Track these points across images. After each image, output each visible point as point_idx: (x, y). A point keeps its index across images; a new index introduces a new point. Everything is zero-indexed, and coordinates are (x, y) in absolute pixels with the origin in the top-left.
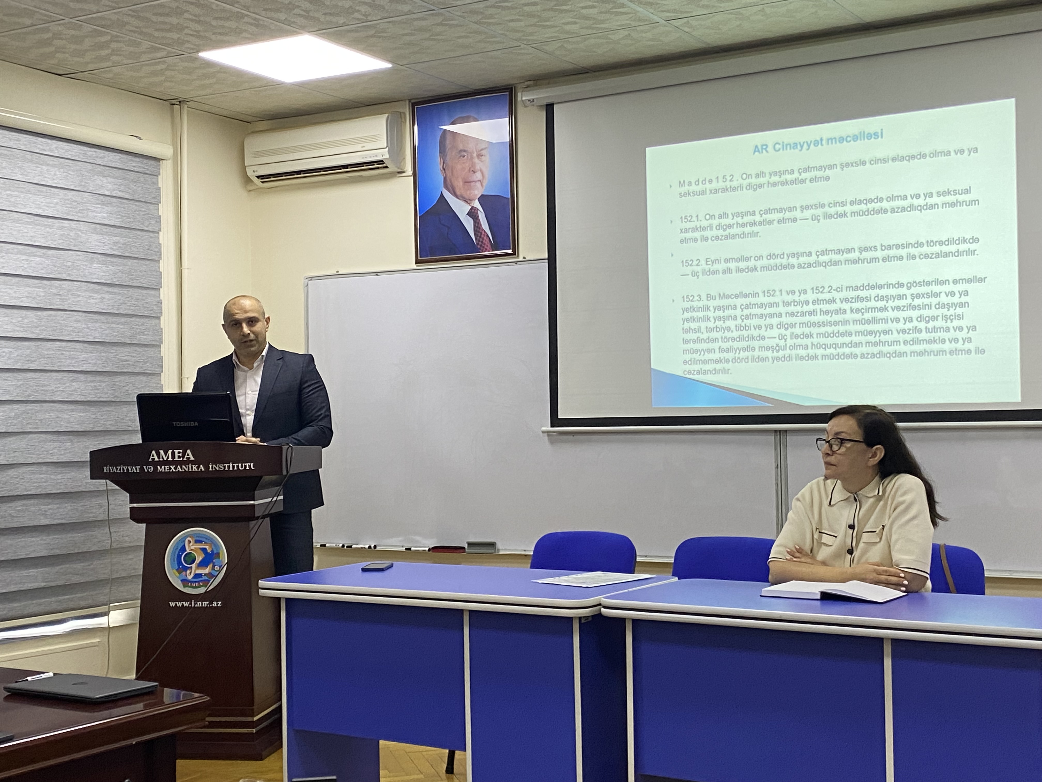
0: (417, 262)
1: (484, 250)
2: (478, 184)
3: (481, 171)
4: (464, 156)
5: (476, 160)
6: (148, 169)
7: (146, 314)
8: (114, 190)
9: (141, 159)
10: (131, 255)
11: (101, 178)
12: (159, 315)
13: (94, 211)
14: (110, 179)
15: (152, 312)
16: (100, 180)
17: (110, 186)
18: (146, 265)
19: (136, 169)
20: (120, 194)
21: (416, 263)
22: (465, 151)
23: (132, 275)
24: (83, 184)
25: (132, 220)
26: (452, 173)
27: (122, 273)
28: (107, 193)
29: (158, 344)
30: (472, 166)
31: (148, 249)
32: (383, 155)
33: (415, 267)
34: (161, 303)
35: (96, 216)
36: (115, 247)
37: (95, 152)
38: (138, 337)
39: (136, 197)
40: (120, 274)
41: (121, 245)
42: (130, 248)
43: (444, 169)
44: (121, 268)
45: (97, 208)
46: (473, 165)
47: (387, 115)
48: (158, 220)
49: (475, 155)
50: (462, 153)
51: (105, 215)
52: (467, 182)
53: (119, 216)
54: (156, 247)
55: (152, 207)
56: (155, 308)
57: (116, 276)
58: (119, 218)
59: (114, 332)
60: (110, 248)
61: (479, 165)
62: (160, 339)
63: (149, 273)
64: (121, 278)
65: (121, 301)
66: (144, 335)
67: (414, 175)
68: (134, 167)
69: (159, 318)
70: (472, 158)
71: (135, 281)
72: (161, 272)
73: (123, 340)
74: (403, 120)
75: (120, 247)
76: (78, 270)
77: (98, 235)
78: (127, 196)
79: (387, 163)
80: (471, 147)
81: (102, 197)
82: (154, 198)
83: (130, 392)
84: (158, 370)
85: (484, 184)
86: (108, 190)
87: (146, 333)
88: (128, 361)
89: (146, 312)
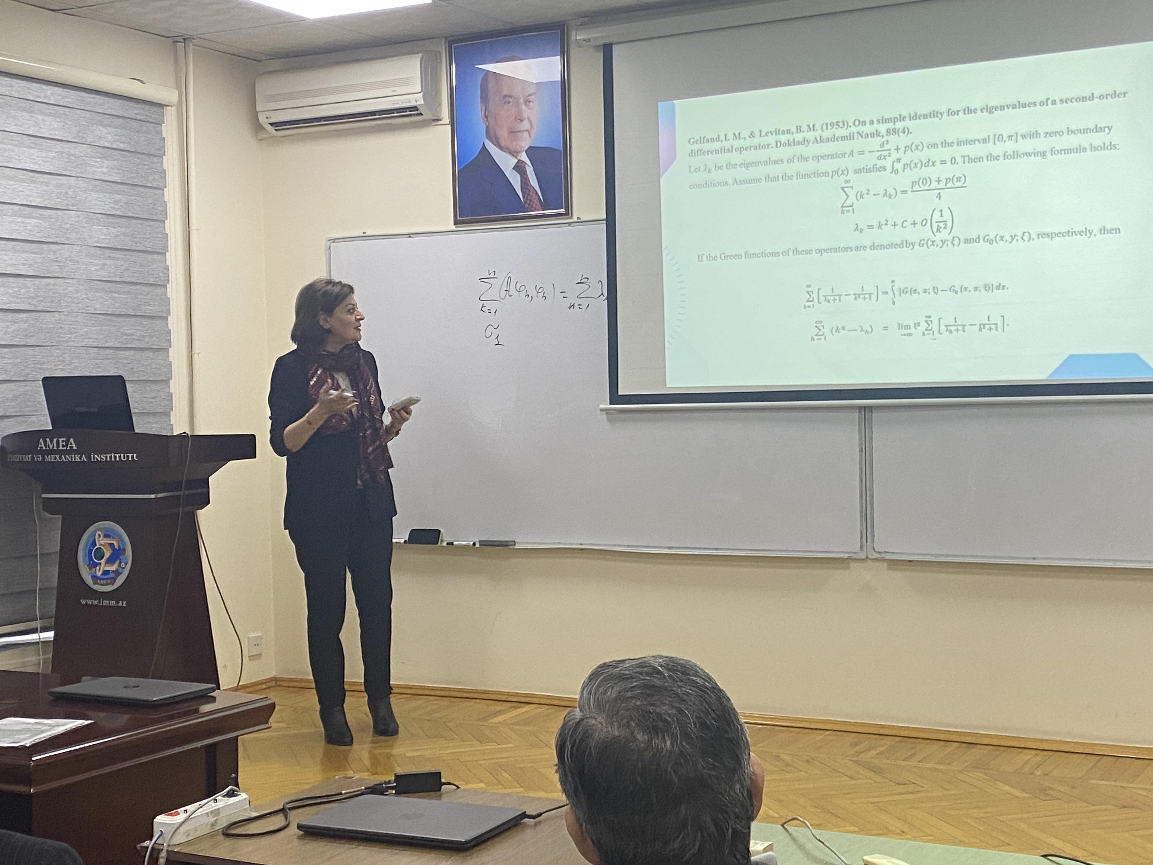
0: (456, 223)
1: (533, 209)
2: (526, 134)
3: (528, 119)
4: (509, 103)
5: (524, 107)
6: (151, 118)
7: (152, 281)
8: (115, 141)
9: (143, 106)
10: (134, 215)
11: (101, 128)
12: (166, 283)
13: (93, 166)
14: (109, 129)
15: (158, 279)
16: (100, 131)
17: (110, 137)
18: (150, 226)
19: (138, 117)
20: (121, 146)
22: (511, 97)
23: (136, 238)
24: (81, 134)
25: (134, 175)
26: (496, 121)
27: (124, 235)
28: (107, 145)
29: (164, 315)
30: (519, 114)
31: (153, 208)
32: (418, 100)
33: (455, 228)
34: (168, 269)
35: (95, 171)
36: (116, 207)
37: (94, 98)
38: (143, 307)
39: (139, 149)
40: (122, 237)
41: (123, 204)
42: (133, 207)
43: (486, 117)
44: (123, 230)
45: (96, 162)
46: (520, 112)
47: (421, 55)
48: (163, 175)
49: (522, 101)
50: (507, 98)
51: (105, 170)
52: (513, 132)
53: (120, 171)
54: (161, 206)
55: (156, 160)
56: (161, 275)
57: (118, 239)
58: (120, 173)
59: (116, 302)
60: (112, 207)
61: (526, 112)
62: (167, 310)
63: (154, 235)
64: (123, 241)
65: (123, 268)
66: (149, 305)
67: (452, 123)
68: (136, 114)
69: (165, 286)
70: (518, 104)
71: (138, 245)
72: (167, 234)
73: (126, 312)
74: (439, 61)
75: (121, 206)
76: (77, 233)
77: (97, 193)
78: (129, 148)
79: (421, 110)
80: (517, 91)
81: (101, 150)
82: (158, 150)
83: (135, 370)
84: (165, 345)
85: (533, 134)
86: (108, 142)
87: (151, 303)
88: (132, 335)
89: (151, 280)
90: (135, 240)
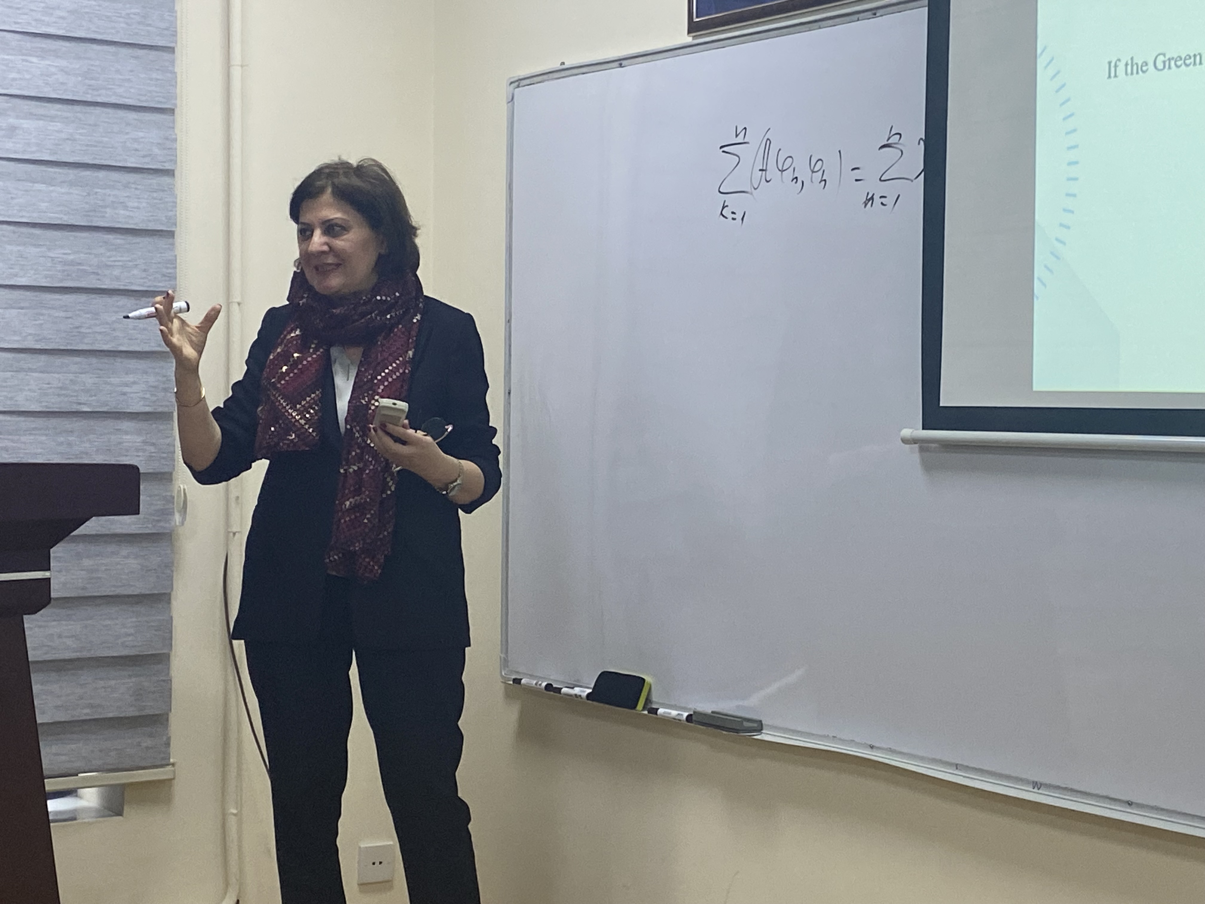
0: (693, 28)
7: (134, 162)
10: (93, 35)
12: (168, 166)
15: (147, 160)
18: (136, 58)
21: (689, 32)
23: (92, 79)
27: (67, 73)
31: (139, 23)
33: (688, 40)
34: (175, 140)
36: (46, 19)
38: (110, 212)
42: (90, 20)
44: (64, 63)
56: (156, 151)
60: (36, 20)
62: (169, 218)
63: (143, 76)
64: (62, 83)
65: (64, 136)
66: (126, 208)
69: (169, 174)
71: (102, 92)
72: (175, 73)
75: (63, 18)
83: (83, 330)
87: (130, 204)
88: (80, 264)
89: (133, 160)
90: (93, 82)
